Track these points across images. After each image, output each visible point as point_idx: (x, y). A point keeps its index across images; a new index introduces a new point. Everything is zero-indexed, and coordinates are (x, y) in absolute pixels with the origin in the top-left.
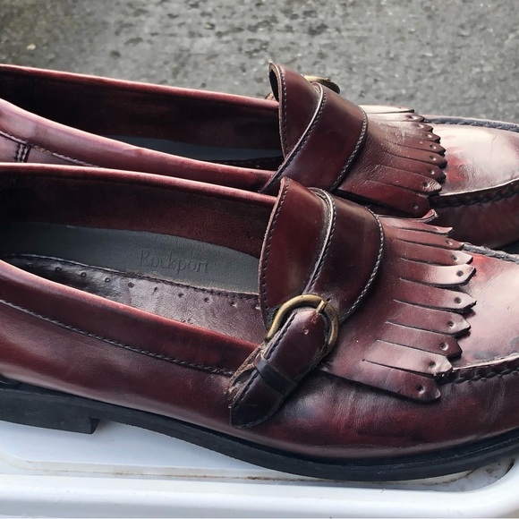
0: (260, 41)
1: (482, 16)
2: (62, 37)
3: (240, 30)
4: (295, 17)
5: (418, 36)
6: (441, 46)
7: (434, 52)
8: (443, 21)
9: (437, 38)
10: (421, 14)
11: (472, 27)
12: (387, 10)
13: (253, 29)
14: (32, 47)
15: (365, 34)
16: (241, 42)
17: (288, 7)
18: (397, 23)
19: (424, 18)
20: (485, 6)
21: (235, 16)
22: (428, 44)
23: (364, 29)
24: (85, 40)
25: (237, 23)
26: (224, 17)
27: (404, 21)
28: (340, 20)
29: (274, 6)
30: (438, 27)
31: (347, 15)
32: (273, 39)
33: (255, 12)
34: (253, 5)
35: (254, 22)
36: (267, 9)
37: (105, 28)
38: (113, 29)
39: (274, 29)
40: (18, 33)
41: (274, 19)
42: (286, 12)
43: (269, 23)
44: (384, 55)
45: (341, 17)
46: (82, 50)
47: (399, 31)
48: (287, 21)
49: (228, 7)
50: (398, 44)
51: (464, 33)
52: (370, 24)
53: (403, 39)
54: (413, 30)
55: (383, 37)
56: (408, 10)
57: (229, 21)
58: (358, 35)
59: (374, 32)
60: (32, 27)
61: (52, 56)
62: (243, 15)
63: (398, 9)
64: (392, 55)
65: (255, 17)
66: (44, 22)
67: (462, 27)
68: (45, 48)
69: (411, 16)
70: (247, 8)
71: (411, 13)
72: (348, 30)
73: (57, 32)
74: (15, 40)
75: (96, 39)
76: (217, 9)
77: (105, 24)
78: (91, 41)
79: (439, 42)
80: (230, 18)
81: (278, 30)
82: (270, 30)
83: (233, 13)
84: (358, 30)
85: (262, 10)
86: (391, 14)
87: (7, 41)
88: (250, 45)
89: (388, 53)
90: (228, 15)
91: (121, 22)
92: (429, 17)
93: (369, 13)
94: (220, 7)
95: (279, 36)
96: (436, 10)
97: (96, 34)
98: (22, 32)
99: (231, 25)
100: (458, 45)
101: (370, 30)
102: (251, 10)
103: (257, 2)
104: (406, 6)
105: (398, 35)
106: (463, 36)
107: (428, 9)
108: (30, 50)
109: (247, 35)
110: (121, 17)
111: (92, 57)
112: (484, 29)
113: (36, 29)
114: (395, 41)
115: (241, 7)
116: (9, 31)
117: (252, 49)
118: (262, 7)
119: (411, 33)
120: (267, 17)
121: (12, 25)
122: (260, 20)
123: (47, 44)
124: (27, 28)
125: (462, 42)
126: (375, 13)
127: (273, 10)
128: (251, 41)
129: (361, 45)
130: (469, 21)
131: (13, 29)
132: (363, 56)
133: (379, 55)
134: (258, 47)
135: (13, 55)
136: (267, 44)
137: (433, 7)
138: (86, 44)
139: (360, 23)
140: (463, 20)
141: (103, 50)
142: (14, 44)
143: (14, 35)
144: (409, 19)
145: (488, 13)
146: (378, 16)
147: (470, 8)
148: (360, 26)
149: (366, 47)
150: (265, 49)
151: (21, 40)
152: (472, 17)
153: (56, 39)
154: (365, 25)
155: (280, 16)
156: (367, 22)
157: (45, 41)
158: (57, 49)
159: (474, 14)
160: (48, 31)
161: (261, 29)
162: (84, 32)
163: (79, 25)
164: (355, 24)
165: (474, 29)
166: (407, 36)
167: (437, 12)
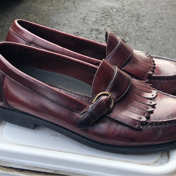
1: (168, 50)
8: (155, 49)
11: (165, 52)
12: (138, 44)
19: (149, 48)
20: (169, 47)
29: (102, 39)
30: (153, 51)
34: (95, 38)
36: (99, 39)
51: (162, 54)
56: (144, 45)
63: (141, 44)
67: (161, 52)
69: (145, 47)
70: (93, 38)
71: (145, 46)
85: (98, 40)
92: (151, 48)
96: (154, 46)
103: (97, 37)
104: (144, 44)
107: (151, 45)
112: (168, 53)
118: (98, 39)
126: (134, 45)
127: (101, 40)
130: (164, 51)
137: (152, 45)
140: (162, 50)
144: (144, 48)
145: (170, 49)
146: (135, 46)
147: (164, 47)
152: (165, 50)
159: (165, 49)
165: (165, 53)
167: (153, 47)
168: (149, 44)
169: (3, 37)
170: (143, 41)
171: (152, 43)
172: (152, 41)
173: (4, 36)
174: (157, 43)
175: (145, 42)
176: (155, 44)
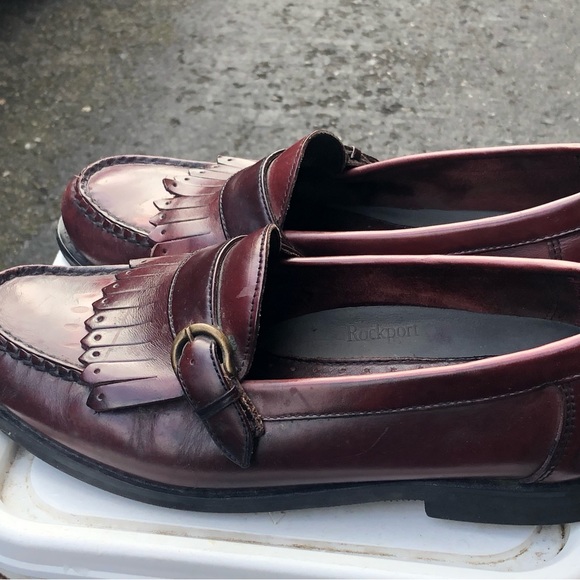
0: (330, 116)
1: (568, 104)
2: (120, 100)
3: (309, 104)
4: (368, 94)
5: (498, 122)
6: (523, 133)
7: (514, 139)
8: (526, 107)
9: (519, 125)
10: (503, 98)
11: (557, 115)
12: (467, 92)
13: (323, 104)
14: (87, 109)
15: (442, 116)
16: (309, 117)
17: (361, 83)
18: (476, 107)
19: (506, 102)
20: (572, 94)
21: (304, 89)
22: (508, 130)
23: (441, 111)
24: (144, 106)
25: (306, 97)
26: (293, 90)
27: (484, 104)
28: (416, 99)
29: (346, 82)
30: (520, 113)
31: (424, 95)
32: (343, 115)
33: (327, 85)
34: (324, 79)
35: (324, 97)
36: (339, 84)
37: (166, 94)
38: (175, 96)
39: (346, 105)
40: (74, 93)
41: (346, 95)
42: (359, 88)
43: (340, 99)
44: (460, 139)
45: (417, 96)
46: (141, 116)
47: (479, 115)
48: (359, 98)
49: (298, 80)
50: (477, 128)
51: (548, 121)
52: (448, 105)
53: (482, 123)
54: (493, 114)
55: (461, 120)
56: (489, 94)
57: (298, 94)
58: (435, 116)
59: (452, 115)
60: (89, 88)
61: (107, 120)
62: (314, 88)
63: (478, 91)
64: (469, 140)
65: (325, 91)
66: (102, 84)
67: (547, 114)
68: (101, 111)
69: (492, 100)
70: (318, 81)
71: (492, 96)
72: (423, 110)
73: (115, 95)
74: (69, 101)
75: (156, 105)
76: (286, 81)
77: (166, 90)
78: (150, 106)
79: (521, 129)
80: (299, 91)
81: (349, 107)
82: (341, 106)
83: (303, 86)
84: (434, 111)
85: (334, 85)
86: (470, 96)
87: (61, 102)
88: (318, 119)
89: (466, 137)
90: (298, 87)
91: (183, 88)
92: (512, 102)
93: (447, 94)
94: (290, 79)
95: (349, 113)
96: (520, 95)
97: (156, 100)
98: (78, 93)
99: (299, 99)
100: (541, 133)
101: (448, 112)
102: (322, 84)
103: (329, 76)
104: (488, 89)
105: (476, 120)
106: (546, 124)
107: (510, 93)
108: (85, 112)
109: (316, 110)
110: (184, 83)
111: (151, 124)
112: (570, 117)
113: (93, 90)
114: (474, 125)
115: (312, 80)
116: (64, 91)
117: (321, 124)
118: (334, 81)
119: (491, 117)
120: (339, 92)
121: (67, 85)
122: (331, 95)
123: (103, 107)
124: (83, 89)
125: (545, 130)
126: (454, 95)
127: (345, 85)
128: (320, 116)
129: (437, 127)
130: (554, 109)
131: (69, 89)
132: (438, 139)
133: (456, 139)
134: (327, 123)
135: (67, 116)
136: (336, 120)
137: (516, 92)
138: (145, 109)
139: (438, 104)
140: (548, 107)
141: (163, 117)
142: (68, 104)
143: (69, 95)
144: (490, 103)
145: (575, 101)
146: (457, 98)
147: (555, 95)
148: (437, 107)
149: (442, 130)
150: (335, 126)
151: (77, 101)
152: (558, 105)
153: (113, 102)
154: (443, 107)
155: (352, 92)
156: (445, 103)
157: (101, 104)
158: (114, 113)
159: (560, 101)
160: (105, 93)
161: (331, 104)
162: (144, 97)
163: (139, 89)
164: (432, 104)
165: (559, 118)
166: (486, 121)
167: (520, 98)
168: (505, 87)
169: (21, 96)
170: (484, 78)
171: (514, 84)
172: (513, 79)
173: (25, 92)
174: (532, 84)
175: (492, 84)
176: (524, 86)
